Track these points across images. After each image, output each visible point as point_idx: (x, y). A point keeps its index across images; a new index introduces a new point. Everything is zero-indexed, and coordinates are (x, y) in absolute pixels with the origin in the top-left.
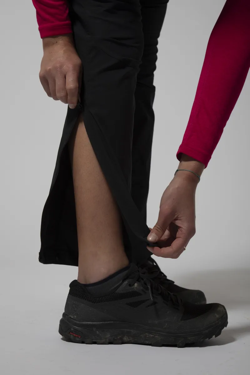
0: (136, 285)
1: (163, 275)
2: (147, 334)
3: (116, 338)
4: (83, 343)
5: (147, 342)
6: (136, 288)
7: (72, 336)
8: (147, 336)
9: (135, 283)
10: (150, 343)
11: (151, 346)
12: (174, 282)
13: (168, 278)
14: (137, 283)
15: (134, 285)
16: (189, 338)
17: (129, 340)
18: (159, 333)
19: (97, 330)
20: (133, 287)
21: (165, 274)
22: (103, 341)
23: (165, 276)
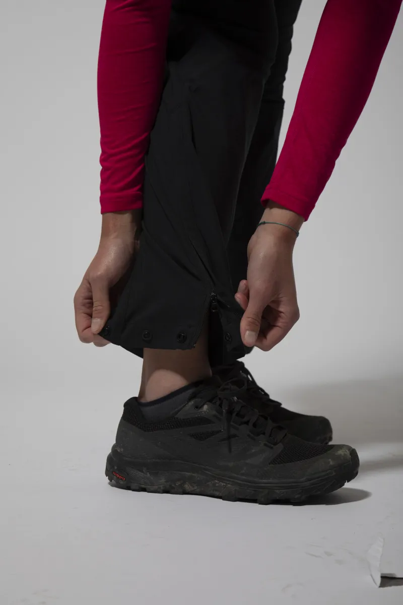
0: (205, 407)
1: (263, 393)
2: (216, 481)
3: (173, 485)
4: (128, 488)
5: (217, 493)
6: (205, 412)
7: (115, 477)
8: (217, 485)
9: (204, 404)
10: (221, 495)
11: (221, 500)
12: (280, 404)
13: (272, 397)
14: (207, 404)
15: (202, 406)
16: (277, 491)
17: (192, 489)
18: (232, 480)
19: (148, 472)
20: (200, 410)
21: (267, 391)
22: (156, 487)
23: (267, 395)
